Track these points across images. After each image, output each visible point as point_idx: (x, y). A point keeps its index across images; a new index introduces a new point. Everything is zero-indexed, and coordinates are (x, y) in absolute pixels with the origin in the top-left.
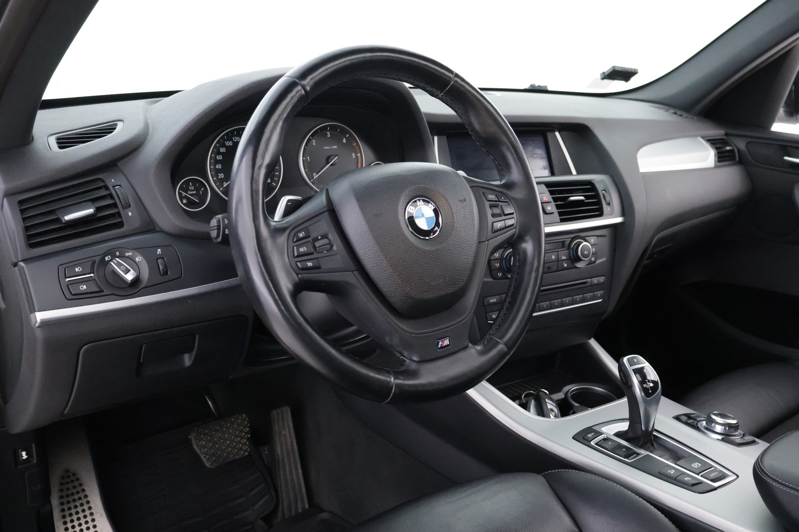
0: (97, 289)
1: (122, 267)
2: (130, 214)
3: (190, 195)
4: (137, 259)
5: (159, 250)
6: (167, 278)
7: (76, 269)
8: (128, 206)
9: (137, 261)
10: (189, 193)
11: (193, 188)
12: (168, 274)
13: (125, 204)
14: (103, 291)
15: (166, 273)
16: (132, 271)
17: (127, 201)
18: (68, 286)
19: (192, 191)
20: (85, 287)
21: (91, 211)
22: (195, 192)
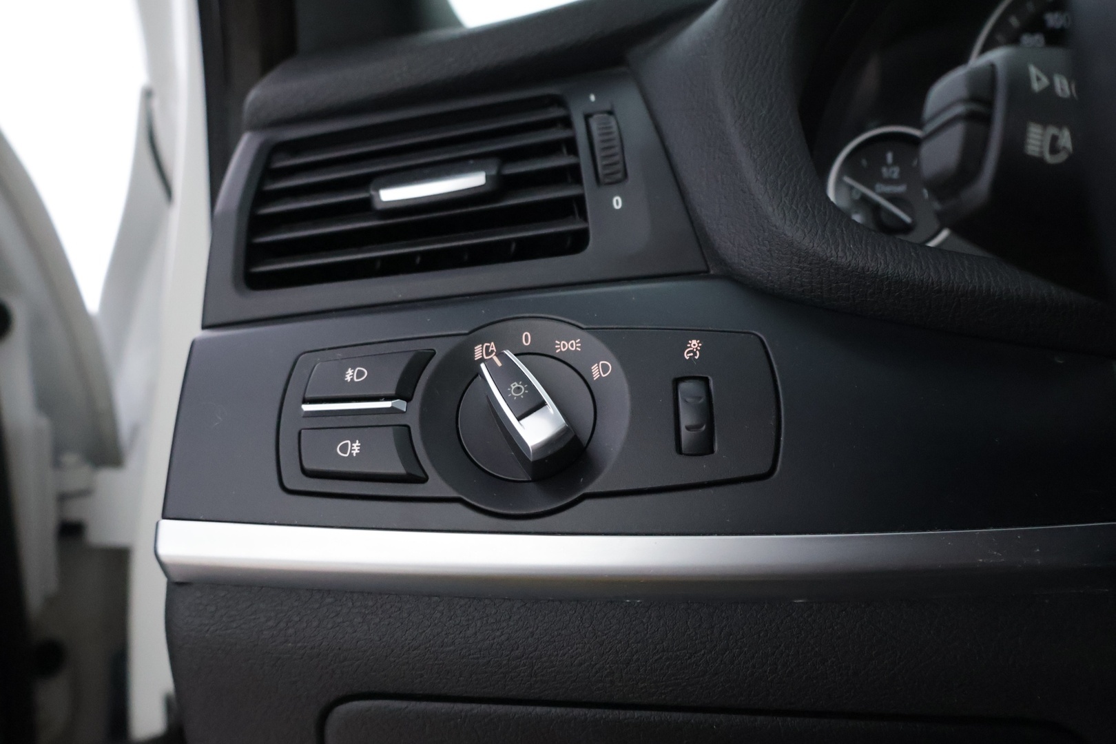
0: (398, 469)
1: (514, 385)
2: (617, 203)
3: (883, 195)
4: (596, 372)
5: (694, 344)
6: (701, 469)
7: (350, 371)
8: (619, 176)
9: (596, 376)
10: (881, 187)
11: (895, 172)
12: (712, 451)
13: (605, 166)
14: (423, 480)
15: (705, 446)
16: (551, 408)
17: (617, 158)
18: (300, 433)
19: (890, 181)
20: (356, 448)
21: (474, 180)
22: (900, 189)
